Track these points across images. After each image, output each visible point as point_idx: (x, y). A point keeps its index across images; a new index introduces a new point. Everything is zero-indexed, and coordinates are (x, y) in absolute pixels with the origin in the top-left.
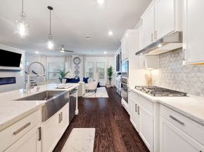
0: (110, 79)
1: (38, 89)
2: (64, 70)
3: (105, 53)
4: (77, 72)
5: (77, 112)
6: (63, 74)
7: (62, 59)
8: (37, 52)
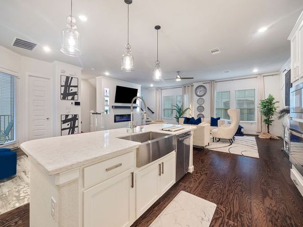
0: (268, 122)
1: (141, 128)
2: (182, 106)
3: (255, 71)
4: (201, 108)
5: (191, 168)
6: (181, 112)
7: (180, 91)
8: (152, 85)
